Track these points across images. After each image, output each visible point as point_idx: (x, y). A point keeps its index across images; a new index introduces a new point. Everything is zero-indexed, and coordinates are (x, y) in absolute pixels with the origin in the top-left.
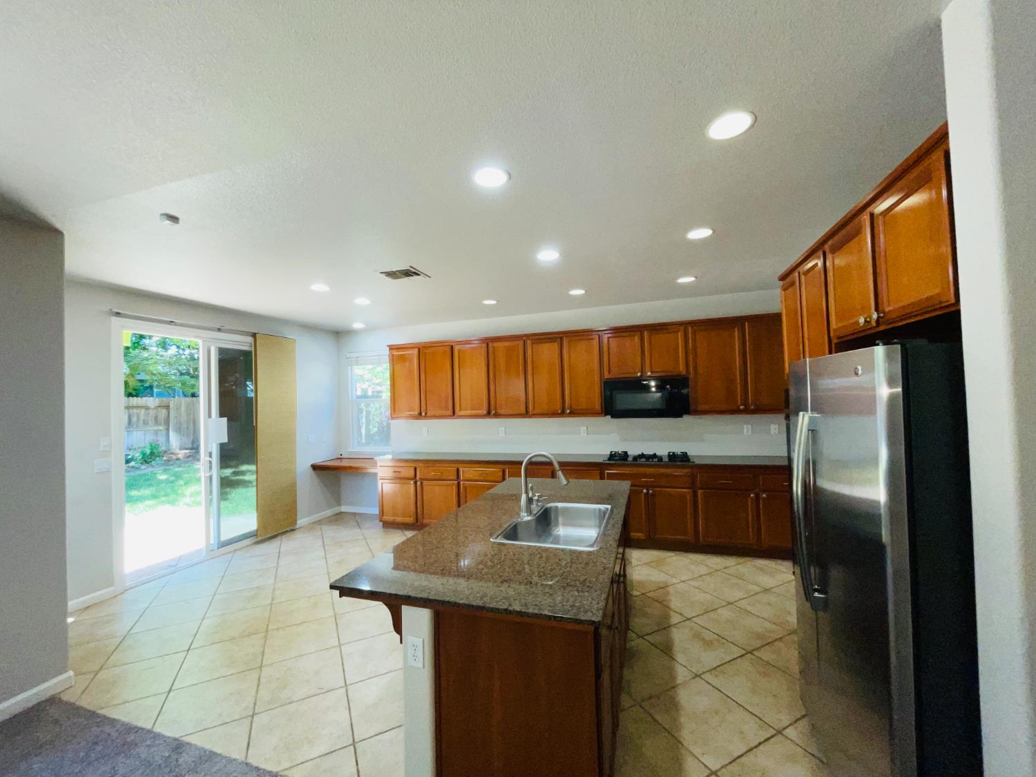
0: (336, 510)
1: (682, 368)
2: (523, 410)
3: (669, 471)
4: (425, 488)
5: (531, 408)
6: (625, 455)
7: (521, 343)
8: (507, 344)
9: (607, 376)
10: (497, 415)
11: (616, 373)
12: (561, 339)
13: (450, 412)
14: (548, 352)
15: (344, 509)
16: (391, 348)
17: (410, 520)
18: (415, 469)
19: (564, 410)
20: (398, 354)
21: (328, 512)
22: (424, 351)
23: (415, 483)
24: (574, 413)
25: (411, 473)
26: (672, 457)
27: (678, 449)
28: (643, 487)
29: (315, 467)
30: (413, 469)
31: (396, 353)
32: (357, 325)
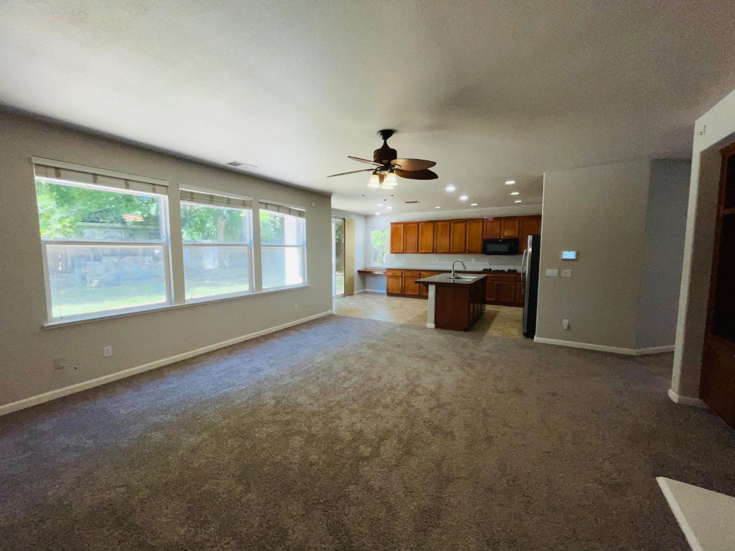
0: (364, 290)
1: (517, 236)
2: (448, 251)
3: (508, 275)
4: (406, 281)
5: (451, 249)
6: (490, 270)
7: (449, 223)
8: (443, 223)
9: (485, 237)
10: (436, 253)
11: (489, 237)
12: (466, 222)
13: (416, 251)
14: (460, 227)
15: (367, 290)
16: (392, 224)
17: (399, 292)
18: (402, 273)
19: (466, 251)
20: (395, 227)
21: (362, 291)
22: (406, 225)
23: (402, 279)
24: (469, 253)
25: (400, 275)
26: (509, 271)
27: (512, 268)
28: (496, 281)
29: (359, 272)
30: (401, 273)
31: (393, 225)
32: (378, 214)
